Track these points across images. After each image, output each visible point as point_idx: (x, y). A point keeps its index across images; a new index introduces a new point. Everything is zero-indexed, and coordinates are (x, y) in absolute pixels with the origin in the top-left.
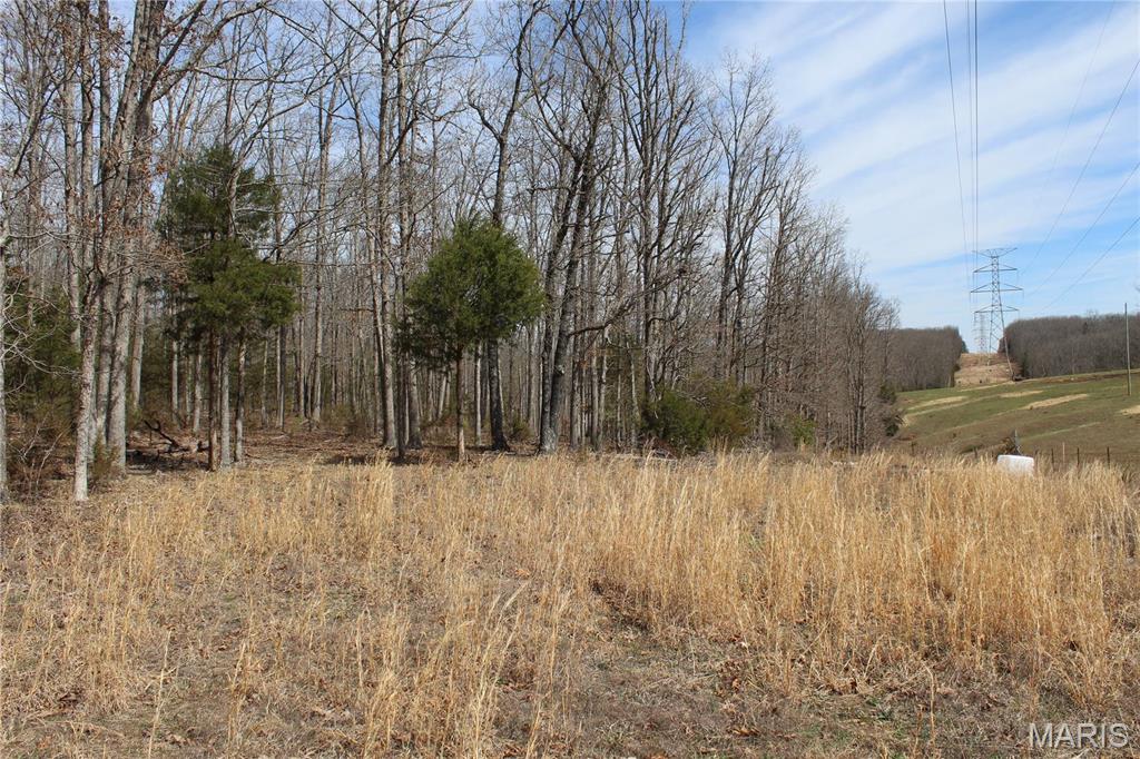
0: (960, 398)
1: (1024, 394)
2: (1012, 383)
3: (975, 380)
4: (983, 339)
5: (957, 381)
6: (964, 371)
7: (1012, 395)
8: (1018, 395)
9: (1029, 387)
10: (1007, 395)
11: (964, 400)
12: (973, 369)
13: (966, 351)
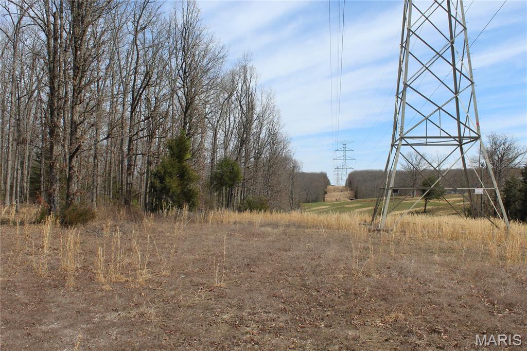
0: (327, 207)
1: (354, 206)
2: (350, 201)
3: (334, 199)
4: (338, 179)
5: (326, 199)
6: (329, 194)
7: (349, 206)
8: (351, 206)
9: (356, 202)
10: (347, 206)
11: (329, 208)
12: (332, 193)
13: (330, 184)
